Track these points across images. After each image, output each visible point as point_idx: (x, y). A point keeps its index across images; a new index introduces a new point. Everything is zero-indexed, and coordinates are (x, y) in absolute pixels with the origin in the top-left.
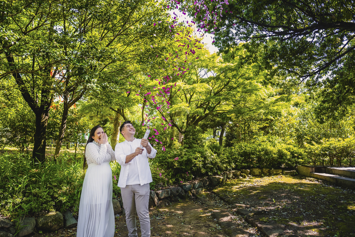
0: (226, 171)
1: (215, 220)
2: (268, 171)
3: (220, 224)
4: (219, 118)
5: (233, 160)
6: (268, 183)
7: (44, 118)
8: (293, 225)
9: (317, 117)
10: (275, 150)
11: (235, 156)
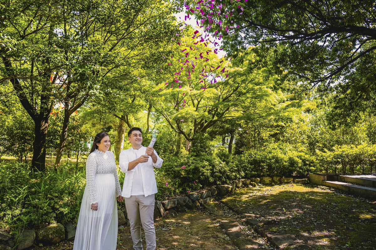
0: (235, 179)
1: (223, 230)
2: (279, 179)
3: (228, 235)
4: (228, 124)
5: (242, 168)
6: (279, 192)
7: (44, 125)
8: (304, 235)
10: (286, 158)
11: (244, 164)
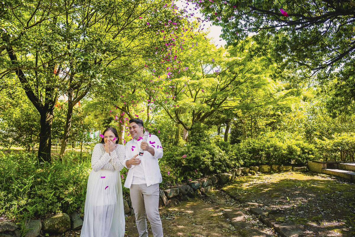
0: (235, 168)
1: (228, 219)
2: (278, 167)
3: (233, 224)
4: (224, 114)
5: (241, 156)
6: (279, 180)
7: (49, 117)
8: (313, 225)
9: (330, 112)
10: (285, 146)
11: (243, 153)
